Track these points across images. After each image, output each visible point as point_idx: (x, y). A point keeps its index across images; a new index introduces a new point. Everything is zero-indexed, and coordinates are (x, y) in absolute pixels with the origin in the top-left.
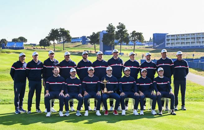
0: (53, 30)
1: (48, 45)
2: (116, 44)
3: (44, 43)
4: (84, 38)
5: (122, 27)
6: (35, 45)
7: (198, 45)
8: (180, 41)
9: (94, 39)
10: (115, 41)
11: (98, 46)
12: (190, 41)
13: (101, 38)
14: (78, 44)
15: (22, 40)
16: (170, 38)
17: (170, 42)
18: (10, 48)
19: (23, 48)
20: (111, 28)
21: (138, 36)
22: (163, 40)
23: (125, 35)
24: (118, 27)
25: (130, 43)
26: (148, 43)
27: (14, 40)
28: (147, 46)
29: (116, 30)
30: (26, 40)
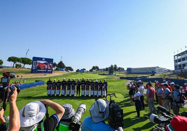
0: (93, 67)
1: (92, 71)
3: (91, 71)
4: (104, 69)
5: (116, 66)
6: (88, 71)
7: (142, 72)
8: (136, 70)
9: (107, 69)
10: (114, 70)
11: (108, 72)
13: (109, 69)
14: (102, 71)
16: (133, 69)
17: (133, 71)
18: (80, 72)
19: (84, 72)
20: (112, 66)
21: (123, 69)
23: (117, 68)
25: (118, 71)
27: (81, 70)
28: (125, 72)
29: (114, 67)
30: (85, 70)
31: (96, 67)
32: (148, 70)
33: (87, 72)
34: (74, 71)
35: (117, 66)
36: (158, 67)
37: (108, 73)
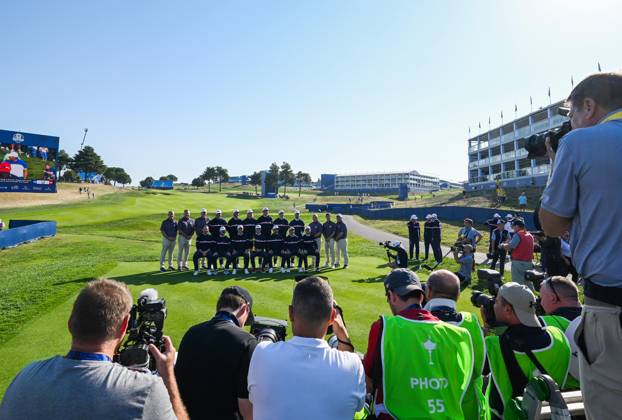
0: (208, 169)
1: (202, 185)
2: (280, 185)
3: (197, 183)
4: (244, 178)
5: (286, 167)
6: (186, 184)
7: (369, 187)
8: (350, 183)
9: (255, 179)
10: (279, 182)
11: (259, 188)
12: (361, 183)
13: (263, 178)
14: (237, 184)
15: (172, 178)
16: (339, 179)
17: (340, 184)
18: (157, 188)
19: (171, 188)
20: (274, 168)
21: (304, 178)
22: (333, 183)
23: (290, 176)
24: (282, 167)
25: (296, 184)
26: (316, 184)
27: (162, 179)
28: (315, 187)
29: (281, 170)
30: (176, 179)
31: (219, 169)
32: (387, 182)
33: (184, 187)
34: (132, 184)
35: (292, 168)
36: (414, 173)
37: (260, 193)
